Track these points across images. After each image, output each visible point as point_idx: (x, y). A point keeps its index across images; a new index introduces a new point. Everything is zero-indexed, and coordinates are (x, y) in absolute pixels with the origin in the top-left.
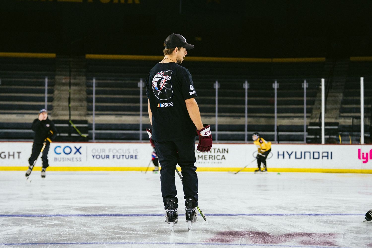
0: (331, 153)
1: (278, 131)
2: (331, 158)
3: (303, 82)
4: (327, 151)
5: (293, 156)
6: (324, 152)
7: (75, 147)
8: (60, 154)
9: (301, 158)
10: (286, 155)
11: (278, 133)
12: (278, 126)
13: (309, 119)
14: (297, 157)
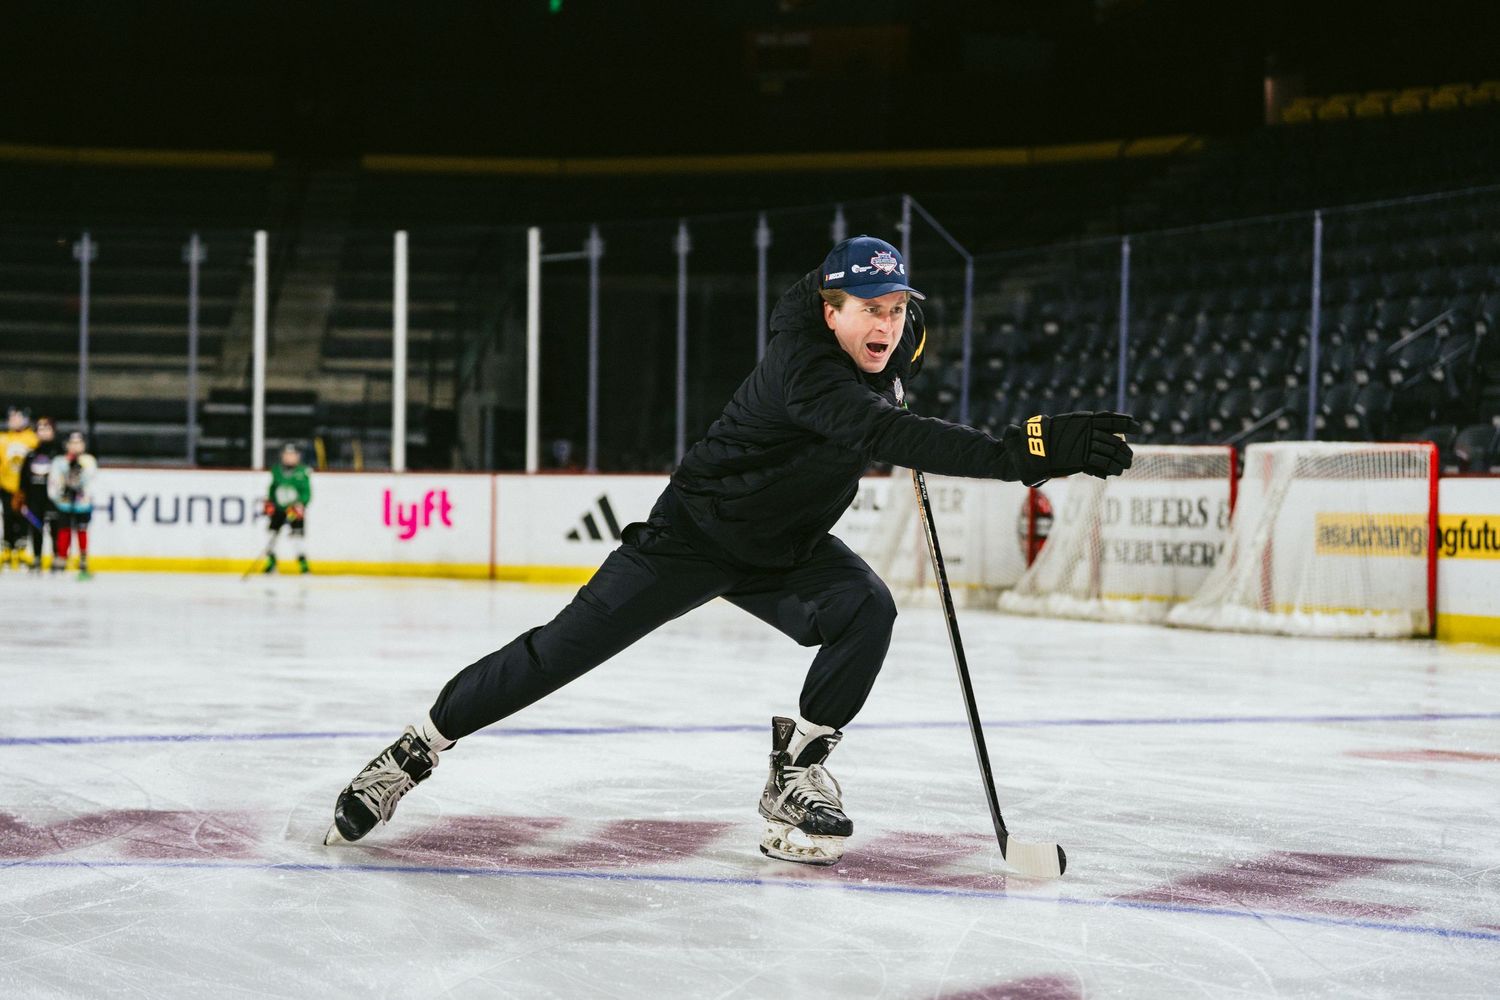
1: (93, 418)
3: (188, 242)
5: (146, 511)
9: (176, 519)
10: (122, 510)
11: (92, 427)
12: (92, 398)
13: (208, 376)
14: (163, 517)
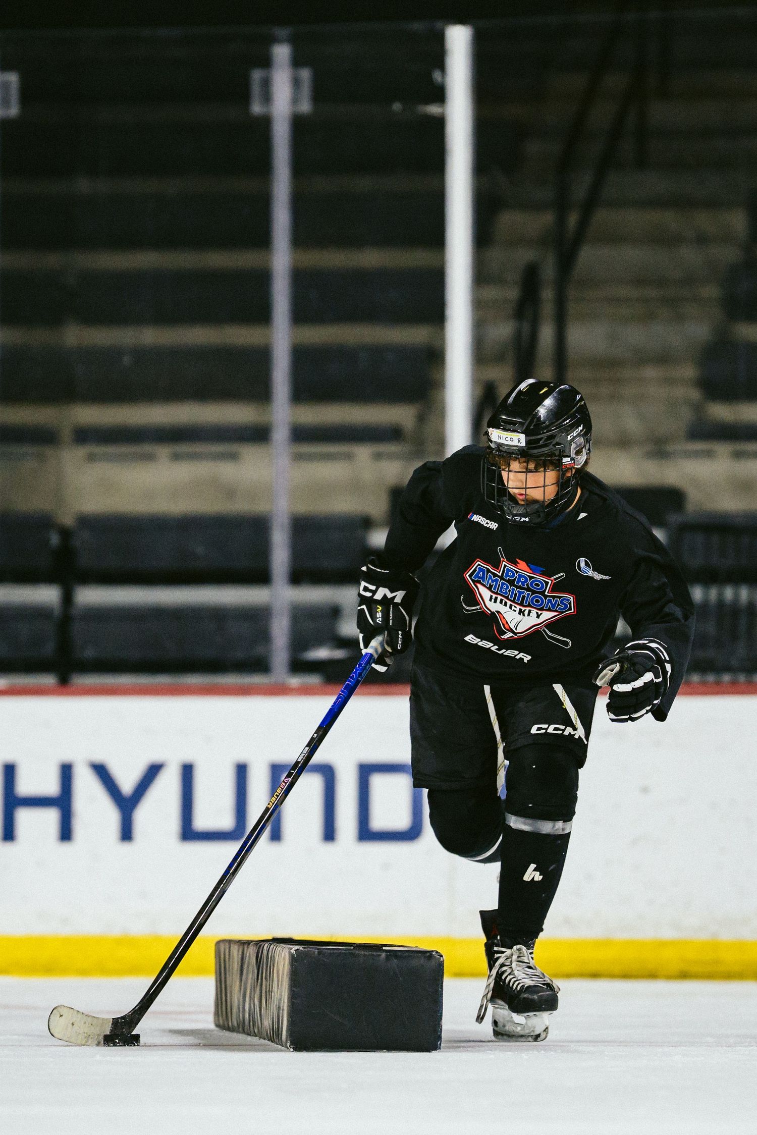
10: (93, 806)
11: (67, 599)
12: (67, 520)
13: (391, 457)
14: (201, 822)
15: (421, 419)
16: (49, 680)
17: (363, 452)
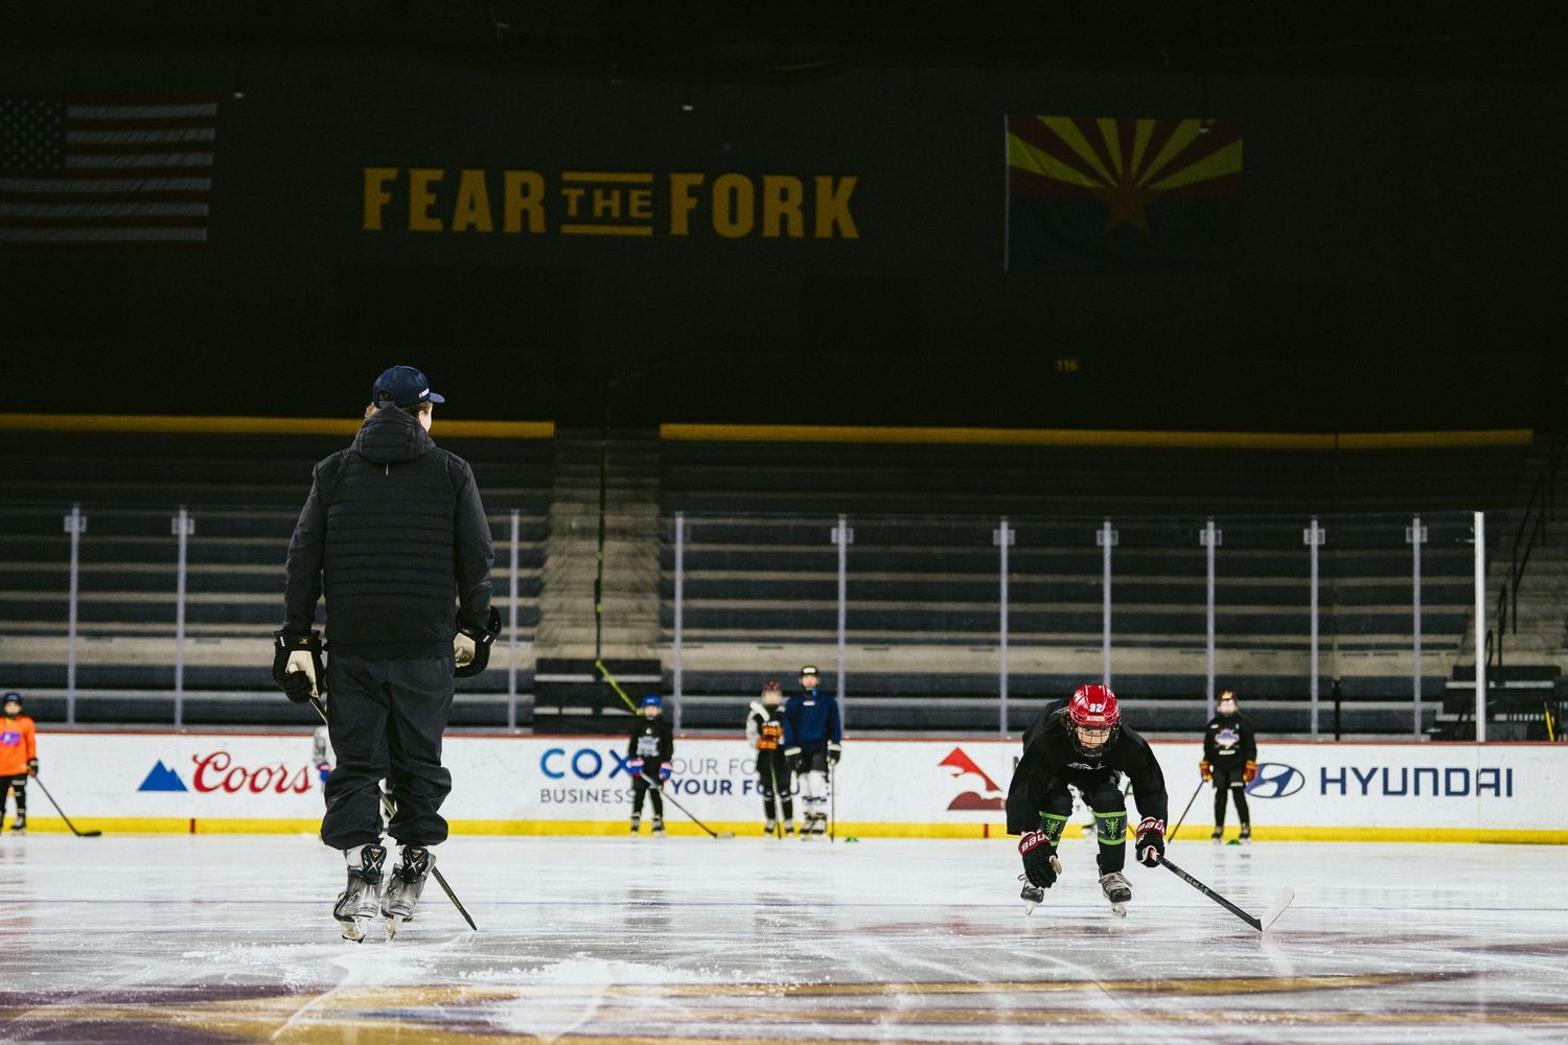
0: (1509, 772)
2: (1509, 793)
3: (1411, 524)
4: (1495, 766)
5: (1376, 783)
6: (1484, 770)
7: (613, 753)
8: (561, 775)
9: (1404, 792)
10: (1353, 783)
11: (1337, 706)
12: (1337, 678)
13: (1453, 654)
14: (1391, 788)
15: (1464, 639)
16: (1332, 737)
17: (1443, 653)
